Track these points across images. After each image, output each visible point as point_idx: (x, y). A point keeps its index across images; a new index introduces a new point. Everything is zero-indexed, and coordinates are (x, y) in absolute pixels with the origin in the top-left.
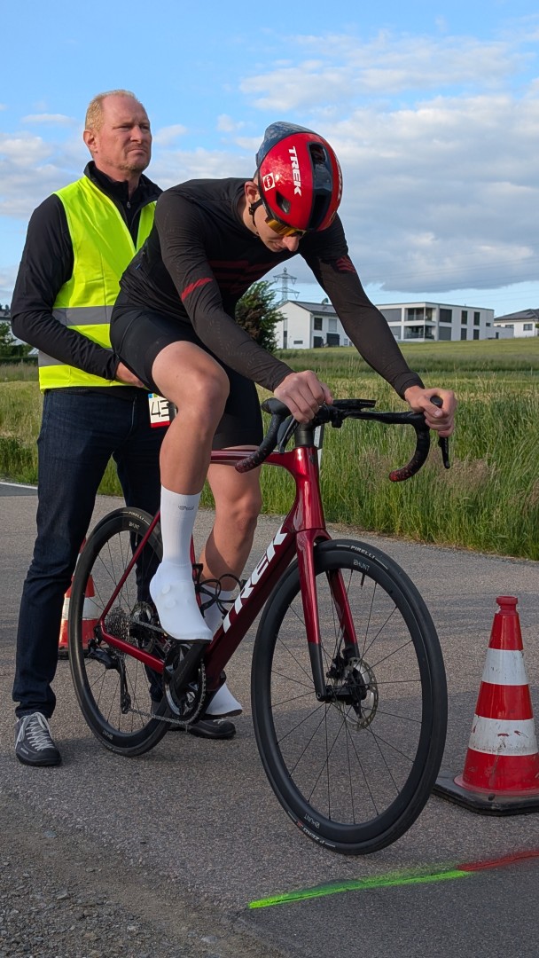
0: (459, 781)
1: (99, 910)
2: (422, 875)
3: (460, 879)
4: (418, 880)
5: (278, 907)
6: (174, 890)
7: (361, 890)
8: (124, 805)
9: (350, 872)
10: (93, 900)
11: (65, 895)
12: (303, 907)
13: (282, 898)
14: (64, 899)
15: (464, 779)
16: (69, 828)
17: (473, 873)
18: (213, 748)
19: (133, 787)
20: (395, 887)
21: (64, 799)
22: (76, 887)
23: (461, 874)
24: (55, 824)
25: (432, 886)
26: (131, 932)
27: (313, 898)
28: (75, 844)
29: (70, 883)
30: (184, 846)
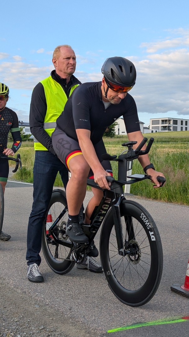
0: (183, 287)
1: (54, 333)
2: (169, 321)
3: (183, 322)
4: (168, 322)
5: (118, 332)
6: (81, 326)
7: (147, 326)
8: (63, 296)
9: (143, 320)
10: (52, 329)
11: (42, 328)
12: (127, 332)
13: (119, 329)
14: (42, 329)
15: (185, 287)
16: (44, 304)
17: (187, 320)
18: (94, 275)
19: (66, 289)
20: (159, 325)
21: (42, 293)
22: (46, 325)
23: (183, 320)
24: (39, 302)
25: (172, 325)
27: (130, 329)
28: (46, 310)
29: (44, 323)
30: (84, 310)
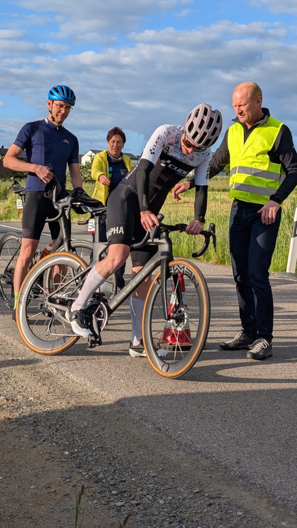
1: (219, 501)
8: (222, 439)
10: (214, 495)
11: (197, 490)
14: (197, 493)
16: (193, 450)
19: (225, 428)
21: (188, 433)
22: (202, 486)
24: (184, 447)
26: (240, 516)
28: (197, 460)
29: (199, 483)
30: (261, 466)
